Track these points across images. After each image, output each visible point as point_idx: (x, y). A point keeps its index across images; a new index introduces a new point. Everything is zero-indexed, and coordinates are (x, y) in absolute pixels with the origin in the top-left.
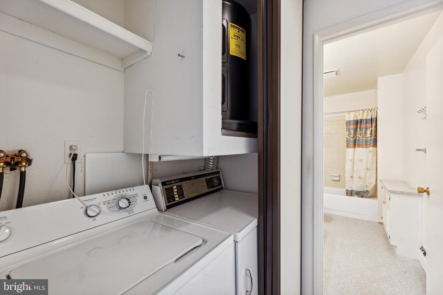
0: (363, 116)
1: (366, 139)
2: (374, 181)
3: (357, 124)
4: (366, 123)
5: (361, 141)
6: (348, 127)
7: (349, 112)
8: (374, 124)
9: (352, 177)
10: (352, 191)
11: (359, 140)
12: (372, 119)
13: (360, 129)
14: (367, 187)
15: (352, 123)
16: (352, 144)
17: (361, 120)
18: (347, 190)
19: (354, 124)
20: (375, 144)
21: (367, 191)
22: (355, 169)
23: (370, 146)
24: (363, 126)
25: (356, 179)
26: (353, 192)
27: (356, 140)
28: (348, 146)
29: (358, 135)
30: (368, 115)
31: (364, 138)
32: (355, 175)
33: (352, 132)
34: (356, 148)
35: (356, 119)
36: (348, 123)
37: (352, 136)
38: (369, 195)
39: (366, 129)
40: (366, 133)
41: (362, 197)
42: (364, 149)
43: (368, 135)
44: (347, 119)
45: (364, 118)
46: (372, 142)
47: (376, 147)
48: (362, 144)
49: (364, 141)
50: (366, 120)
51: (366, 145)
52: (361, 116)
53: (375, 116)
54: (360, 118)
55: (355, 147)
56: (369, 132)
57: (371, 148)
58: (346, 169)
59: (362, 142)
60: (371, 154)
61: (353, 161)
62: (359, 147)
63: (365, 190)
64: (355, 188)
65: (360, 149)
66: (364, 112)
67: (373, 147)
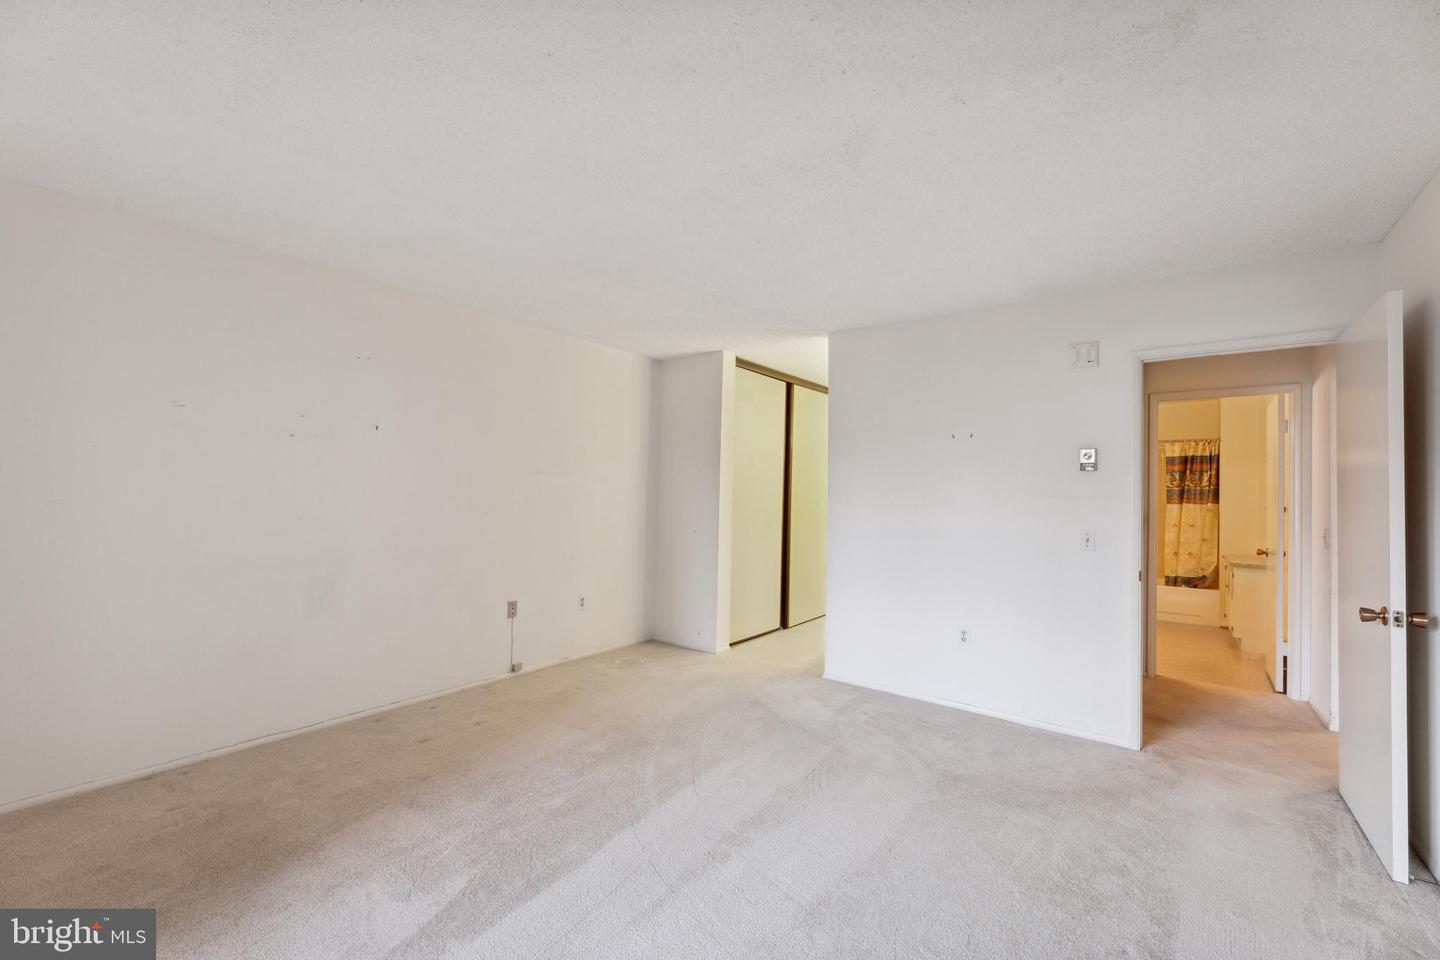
0: (1196, 450)
1: (1201, 490)
2: (1215, 560)
3: (1186, 464)
4: (1202, 463)
5: (1192, 492)
6: (1169, 468)
7: (1173, 441)
8: (1214, 466)
9: (1176, 554)
10: (1176, 578)
11: (1189, 491)
12: (1211, 456)
13: (1191, 472)
14: (1202, 569)
15: (1177, 461)
16: (1176, 496)
17: (1193, 458)
18: (1167, 577)
19: (1180, 464)
20: (1216, 498)
21: (1204, 577)
22: (1182, 539)
23: (1208, 502)
24: (1197, 467)
25: (1183, 557)
26: (1179, 580)
27: (1183, 490)
28: (1169, 500)
29: (1187, 483)
30: (1204, 450)
31: (1198, 488)
32: (1181, 550)
33: (1177, 477)
34: (1184, 504)
35: (1183, 455)
36: (1170, 461)
37: (1176, 483)
38: (1206, 584)
39: (1202, 473)
40: (1201, 479)
41: (1195, 587)
42: (1198, 506)
43: (1205, 483)
44: (1169, 454)
45: (1199, 454)
46: (1211, 495)
47: (1218, 502)
48: (1195, 499)
49: (1198, 492)
50: (1202, 457)
51: (1201, 499)
52: (1192, 450)
53: (1217, 452)
54: (1191, 454)
55: (1181, 502)
56: (1206, 478)
57: (1210, 505)
58: (1167, 540)
59: (1195, 494)
60: (1210, 514)
61: (1179, 526)
62: (1188, 502)
63: (1200, 575)
64: (1181, 573)
65: (1192, 506)
66: (1197, 444)
67: (1214, 502)
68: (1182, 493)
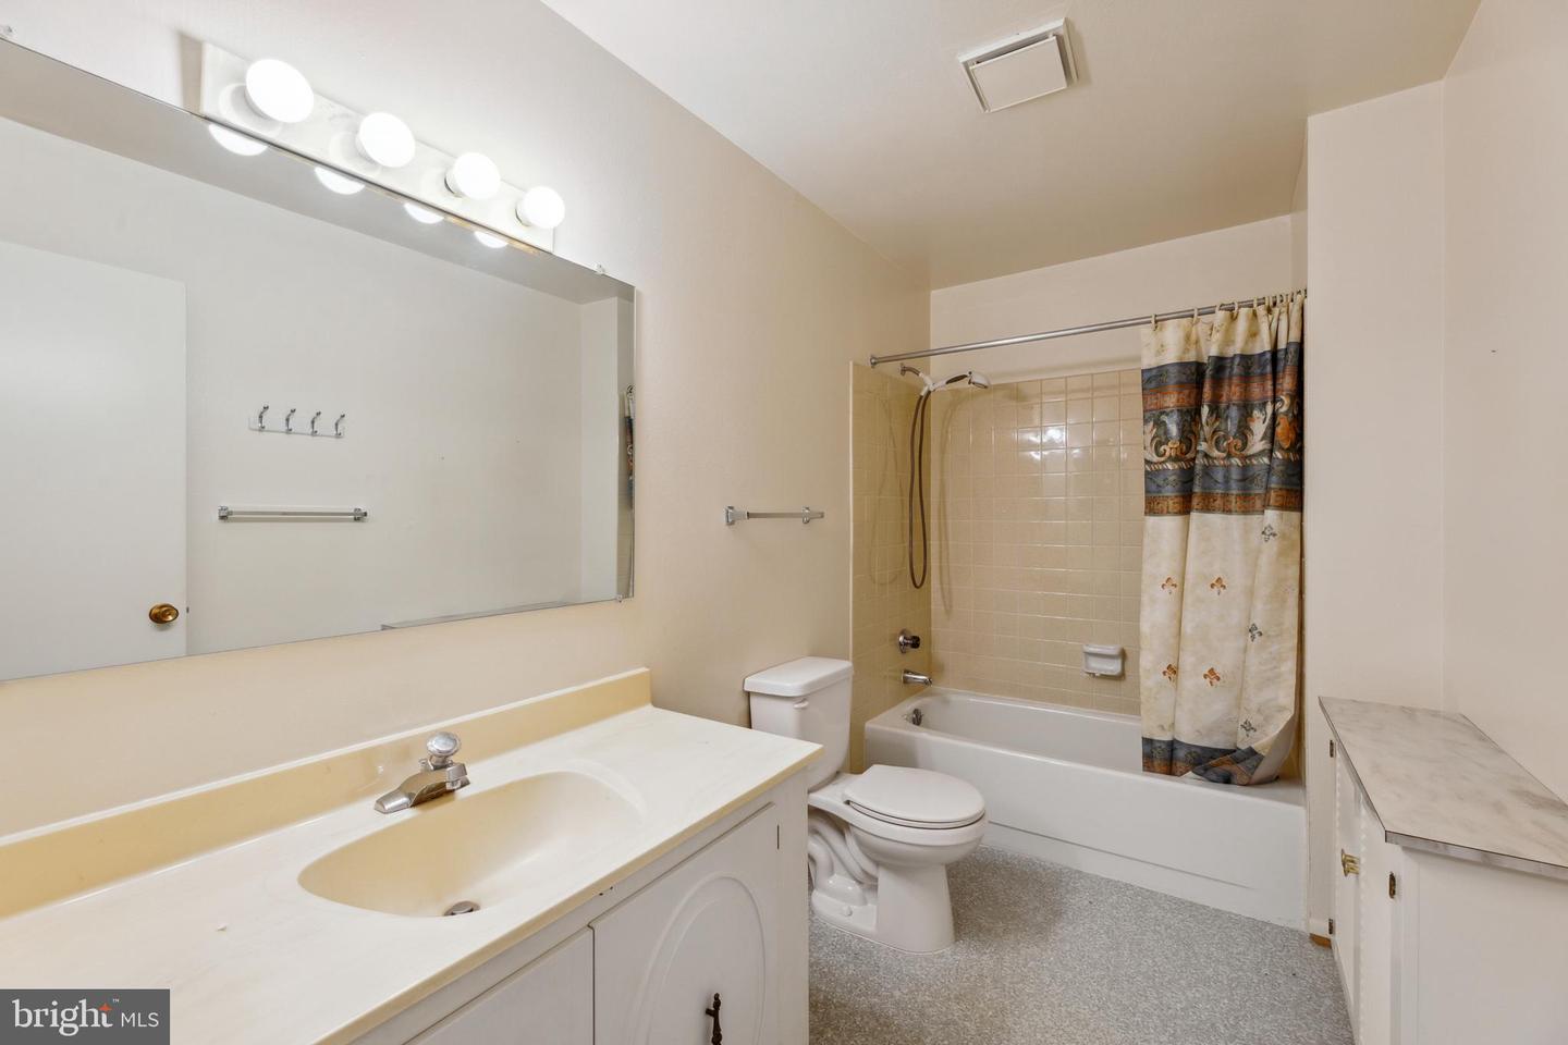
0: (1228, 340)
1: (1245, 468)
2: (1287, 699)
3: (1199, 385)
4: (1246, 378)
5: (1219, 476)
6: (1152, 400)
7: (1159, 321)
8: (1287, 383)
9: (1173, 671)
10: (1172, 745)
11: (1207, 471)
12: (1275, 352)
13: (1215, 408)
14: (1248, 727)
15: (1172, 378)
16: (1170, 492)
17: (1220, 363)
18: (1148, 742)
19: (1181, 385)
20: (1293, 495)
21: (1252, 752)
22: (1188, 627)
23: (1266, 506)
24: (1232, 392)
25: (1192, 681)
26: (1181, 753)
27: (1192, 469)
28: (1152, 507)
29: (1203, 446)
30: (1253, 334)
31: (1236, 461)
32: (1187, 662)
33: (1174, 430)
34: (1194, 515)
35: (1191, 357)
36: (1154, 380)
37: (1169, 449)
38: (1262, 771)
39: (1246, 409)
40: (1244, 431)
41: (1227, 780)
42: (1235, 521)
43: (1257, 444)
44: (1149, 361)
45: (1236, 349)
46: (1275, 482)
47: (1299, 507)
48: (1226, 495)
49: (1235, 475)
50: (1246, 360)
51: (1246, 496)
52: (1217, 337)
53: (1294, 336)
54: (1214, 352)
55: (1185, 510)
56: (1259, 427)
57: (1271, 515)
58: (1145, 628)
59: (1227, 479)
60: (1272, 547)
61: (1178, 584)
62: (1207, 509)
63: (1243, 747)
64: (1189, 733)
65: (1216, 519)
66: (1233, 318)
67: (1283, 507)
68: (1187, 478)
